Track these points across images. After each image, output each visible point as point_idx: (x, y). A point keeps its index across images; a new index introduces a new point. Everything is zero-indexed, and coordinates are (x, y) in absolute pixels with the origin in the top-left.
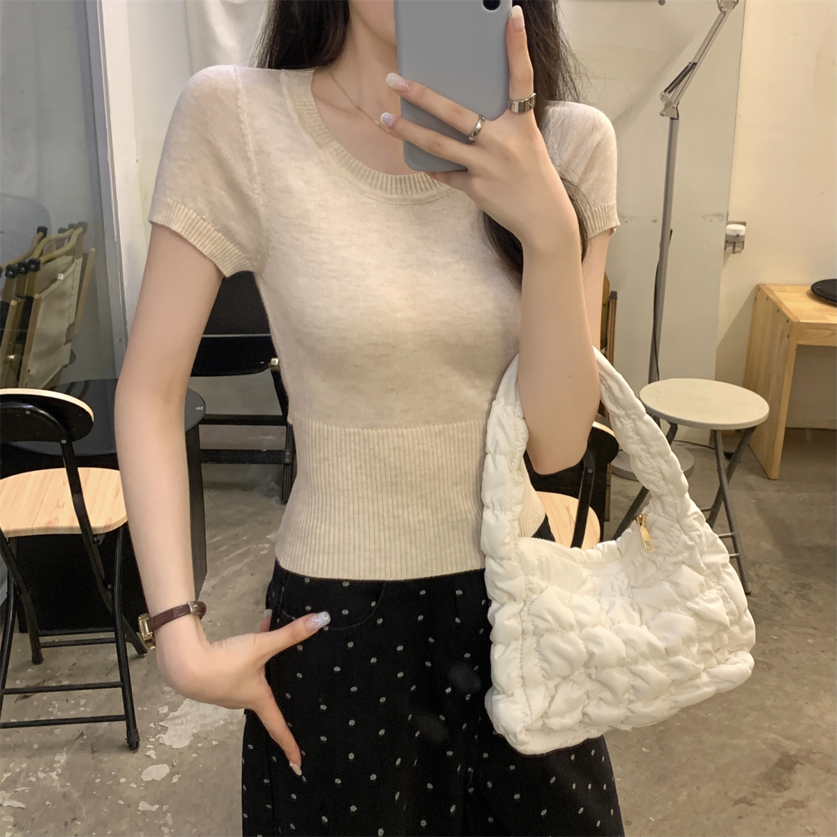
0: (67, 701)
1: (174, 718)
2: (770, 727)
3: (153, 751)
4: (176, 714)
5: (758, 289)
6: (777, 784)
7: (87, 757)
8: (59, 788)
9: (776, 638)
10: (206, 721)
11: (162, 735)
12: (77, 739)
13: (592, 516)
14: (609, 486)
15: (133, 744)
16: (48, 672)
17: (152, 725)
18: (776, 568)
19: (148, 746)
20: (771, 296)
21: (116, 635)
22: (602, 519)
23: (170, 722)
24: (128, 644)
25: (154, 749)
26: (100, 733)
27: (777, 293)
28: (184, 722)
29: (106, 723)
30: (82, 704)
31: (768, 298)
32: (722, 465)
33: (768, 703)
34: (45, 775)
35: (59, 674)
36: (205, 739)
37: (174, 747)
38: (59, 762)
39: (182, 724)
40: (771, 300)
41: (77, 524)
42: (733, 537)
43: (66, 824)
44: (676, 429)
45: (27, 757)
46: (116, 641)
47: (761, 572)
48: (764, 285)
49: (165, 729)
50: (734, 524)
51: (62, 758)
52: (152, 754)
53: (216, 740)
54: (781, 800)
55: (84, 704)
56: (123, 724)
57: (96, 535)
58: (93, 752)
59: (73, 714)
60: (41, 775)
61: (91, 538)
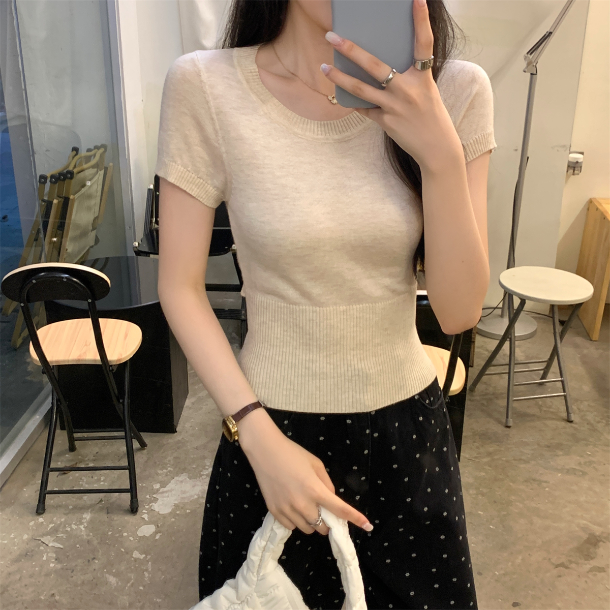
0: (92, 477)
1: (163, 492)
2: (582, 515)
3: (147, 515)
4: (165, 489)
5: (590, 201)
6: (586, 555)
7: (104, 517)
8: (85, 537)
9: (589, 453)
10: (184, 496)
11: (153, 504)
12: (98, 503)
13: (460, 363)
14: (474, 342)
15: (134, 509)
16: (80, 457)
17: (148, 496)
18: (592, 404)
19: (144, 511)
20: (600, 207)
21: (126, 433)
22: (467, 366)
23: (159, 495)
24: (134, 440)
25: (147, 513)
26: (113, 500)
27: (604, 206)
28: (170, 496)
29: (117, 494)
30: (102, 480)
31: (597, 209)
32: (557, 330)
33: (582, 499)
34: (76, 527)
35: (87, 459)
36: (182, 508)
37: (160, 513)
38: (85, 518)
39: (168, 497)
40: (600, 210)
41: (98, 358)
42: (562, 382)
43: (89, 561)
44: (525, 303)
45: (65, 514)
46: (125, 438)
47: (582, 407)
48: (594, 198)
49: (156, 500)
50: (563, 372)
51: (87, 516)
52: (146, 517)
53: (189, 509)
54: (588, 567)
55: (104, 480)
56: (128, 495)
57: (111, 366)
58: (108, 513)
59: (96, 486)
60: (74, 527)
61: (108, 368)
